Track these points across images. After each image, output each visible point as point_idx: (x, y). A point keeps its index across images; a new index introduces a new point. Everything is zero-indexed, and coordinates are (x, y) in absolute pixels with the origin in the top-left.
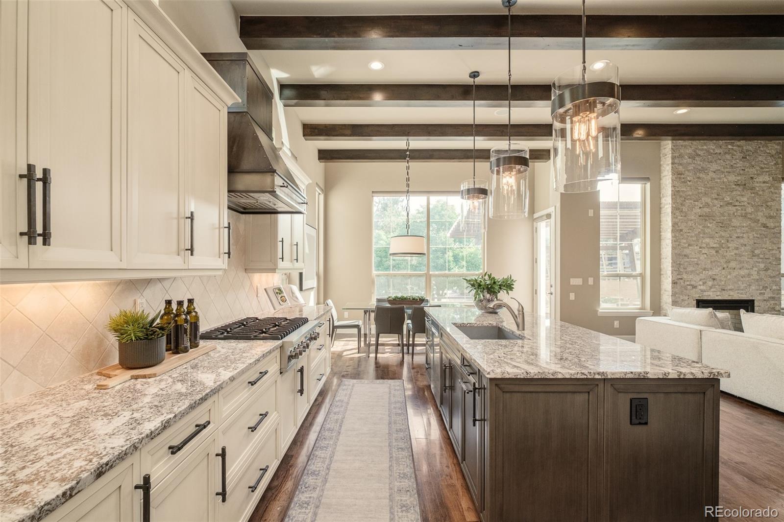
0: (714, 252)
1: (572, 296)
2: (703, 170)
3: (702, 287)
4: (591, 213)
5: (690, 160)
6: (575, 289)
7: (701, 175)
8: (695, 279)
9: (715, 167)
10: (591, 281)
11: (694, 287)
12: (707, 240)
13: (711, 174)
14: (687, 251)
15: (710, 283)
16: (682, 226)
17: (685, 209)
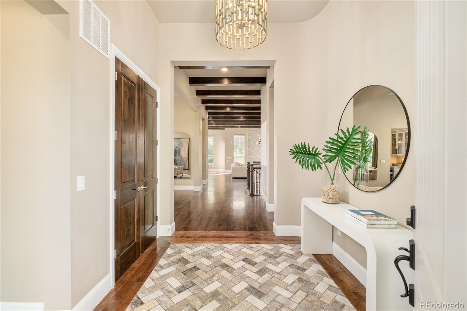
0: (257, 151)
1: (228, 161)
2: (254, 133)
3: (254, 159)
4: (232, 142)
5: (251, 131)
6: (228, 159)
7: (254, 134)
8: (253, 157)
9: (257, 133)
10: (232, 157)
11: (253, 159)
12: (255, 149)
13: (256, 134)
14: (251, 151)
15: (256, 158)
16: (250, 145)
17: (251, 142)
